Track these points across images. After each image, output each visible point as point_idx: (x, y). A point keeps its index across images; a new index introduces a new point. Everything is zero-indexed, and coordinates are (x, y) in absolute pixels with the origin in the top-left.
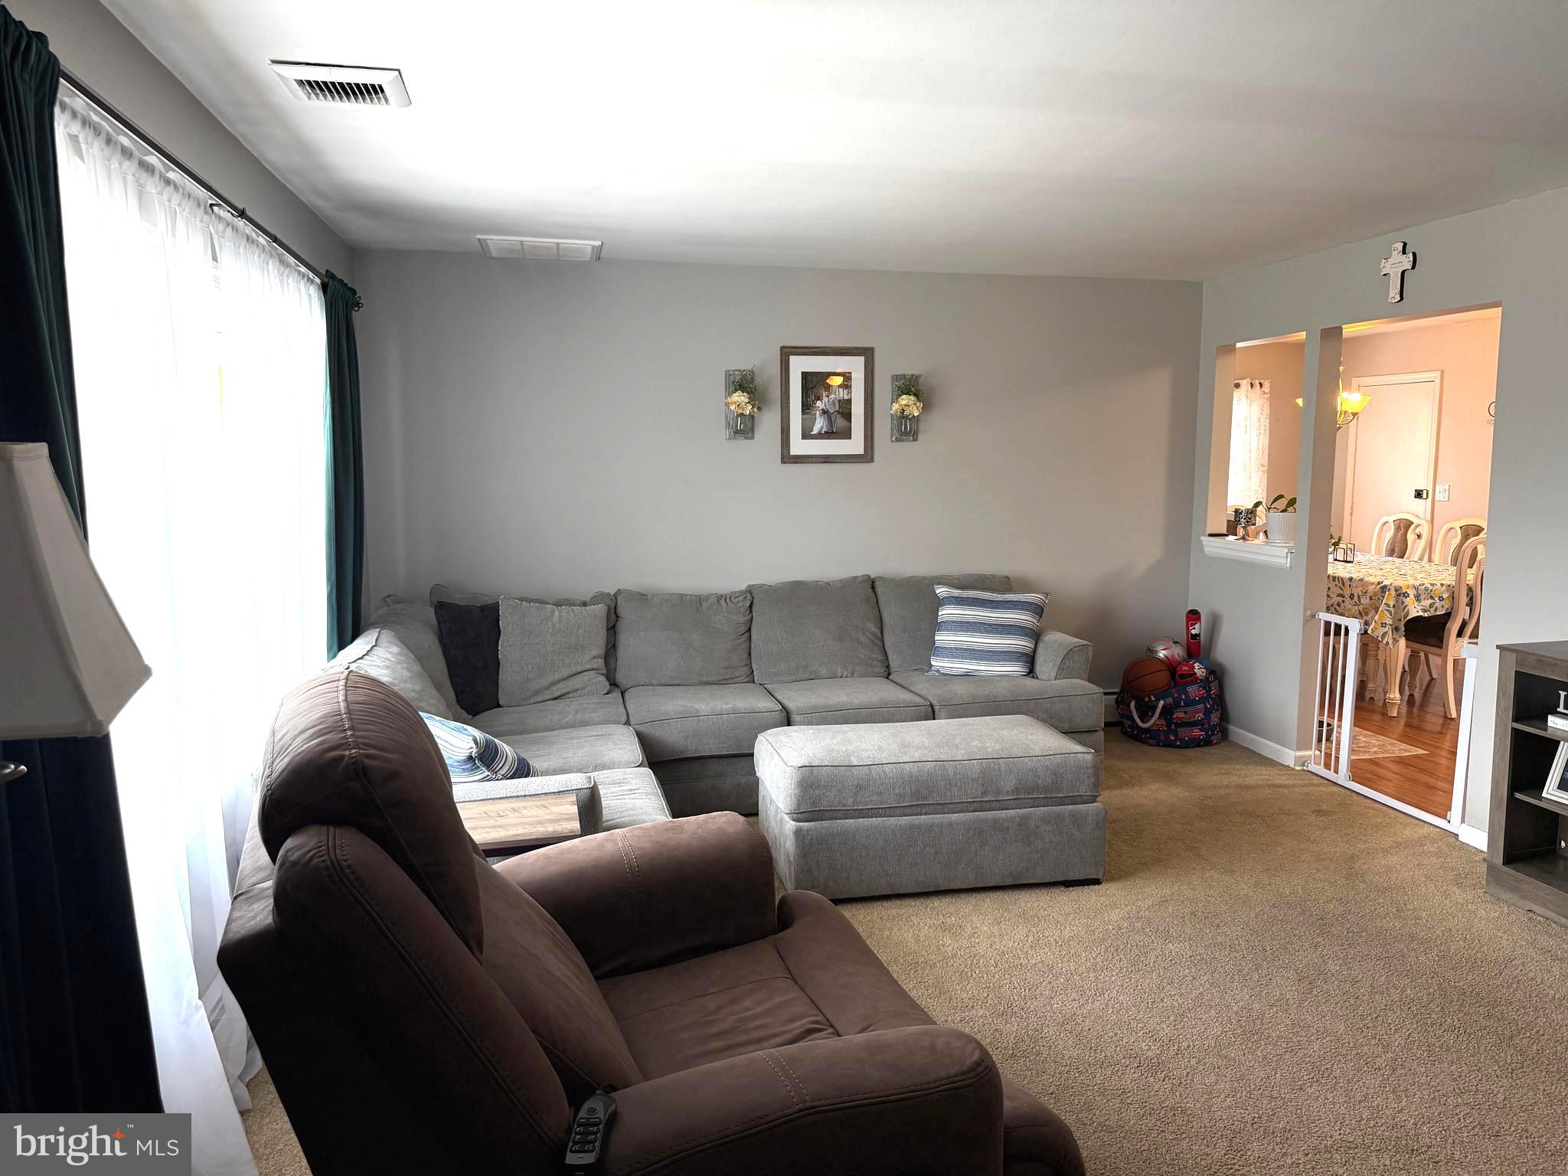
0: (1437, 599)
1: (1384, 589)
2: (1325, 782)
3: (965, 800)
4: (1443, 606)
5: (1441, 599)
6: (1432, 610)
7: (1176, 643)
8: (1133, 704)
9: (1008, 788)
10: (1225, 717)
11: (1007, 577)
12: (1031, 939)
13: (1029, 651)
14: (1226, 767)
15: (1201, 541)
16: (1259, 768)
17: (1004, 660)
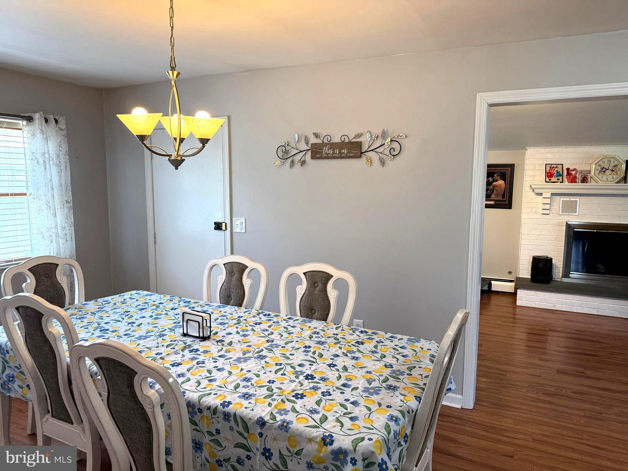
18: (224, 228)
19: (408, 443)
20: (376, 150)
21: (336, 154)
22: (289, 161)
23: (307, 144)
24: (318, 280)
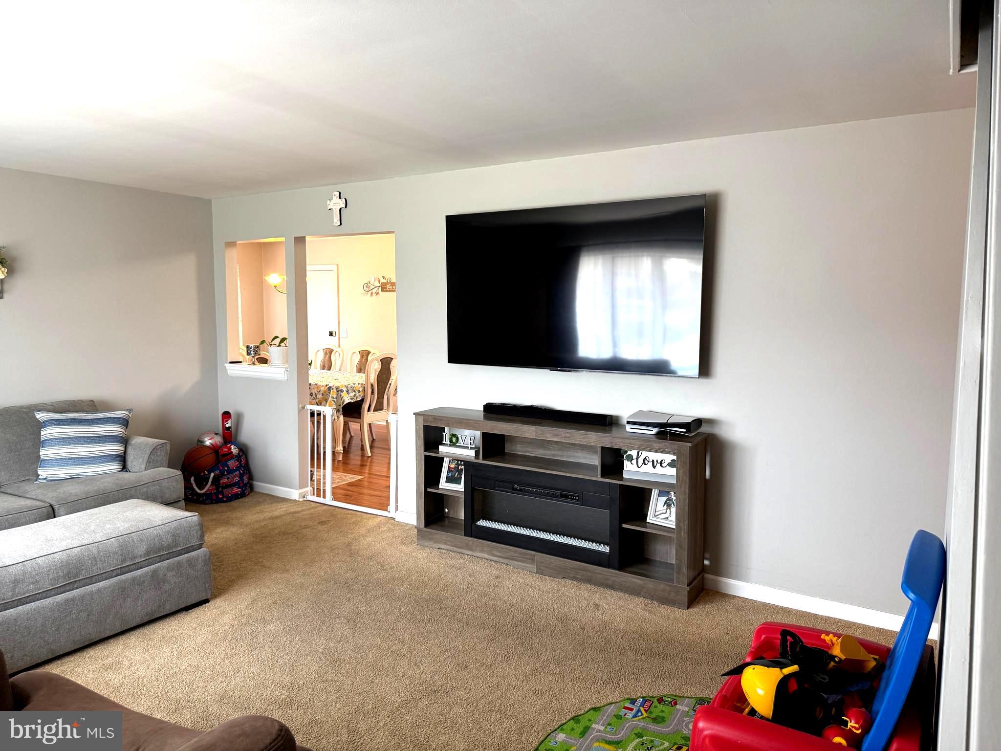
0: (357, 392)
1: (330, 388)
2: (319, 504)
3: (109, 570)
4: (360, 396)
5: (359, 391)
6: (355, 398)
7: (216, 434)
8: (192, 479)
9: (141, 553)
10: (251, 478)
11: (92, 401)
12: (175, 653)
13: (120, 453)
14: (259, 508)
15: (225, 367)
16: (279, 504)
17: (103, 462)
18: (334, 335)
19: (362, 394)
21: (393, 289)
22: (370, 292)
23: (379, 283)
24: (364, 354)
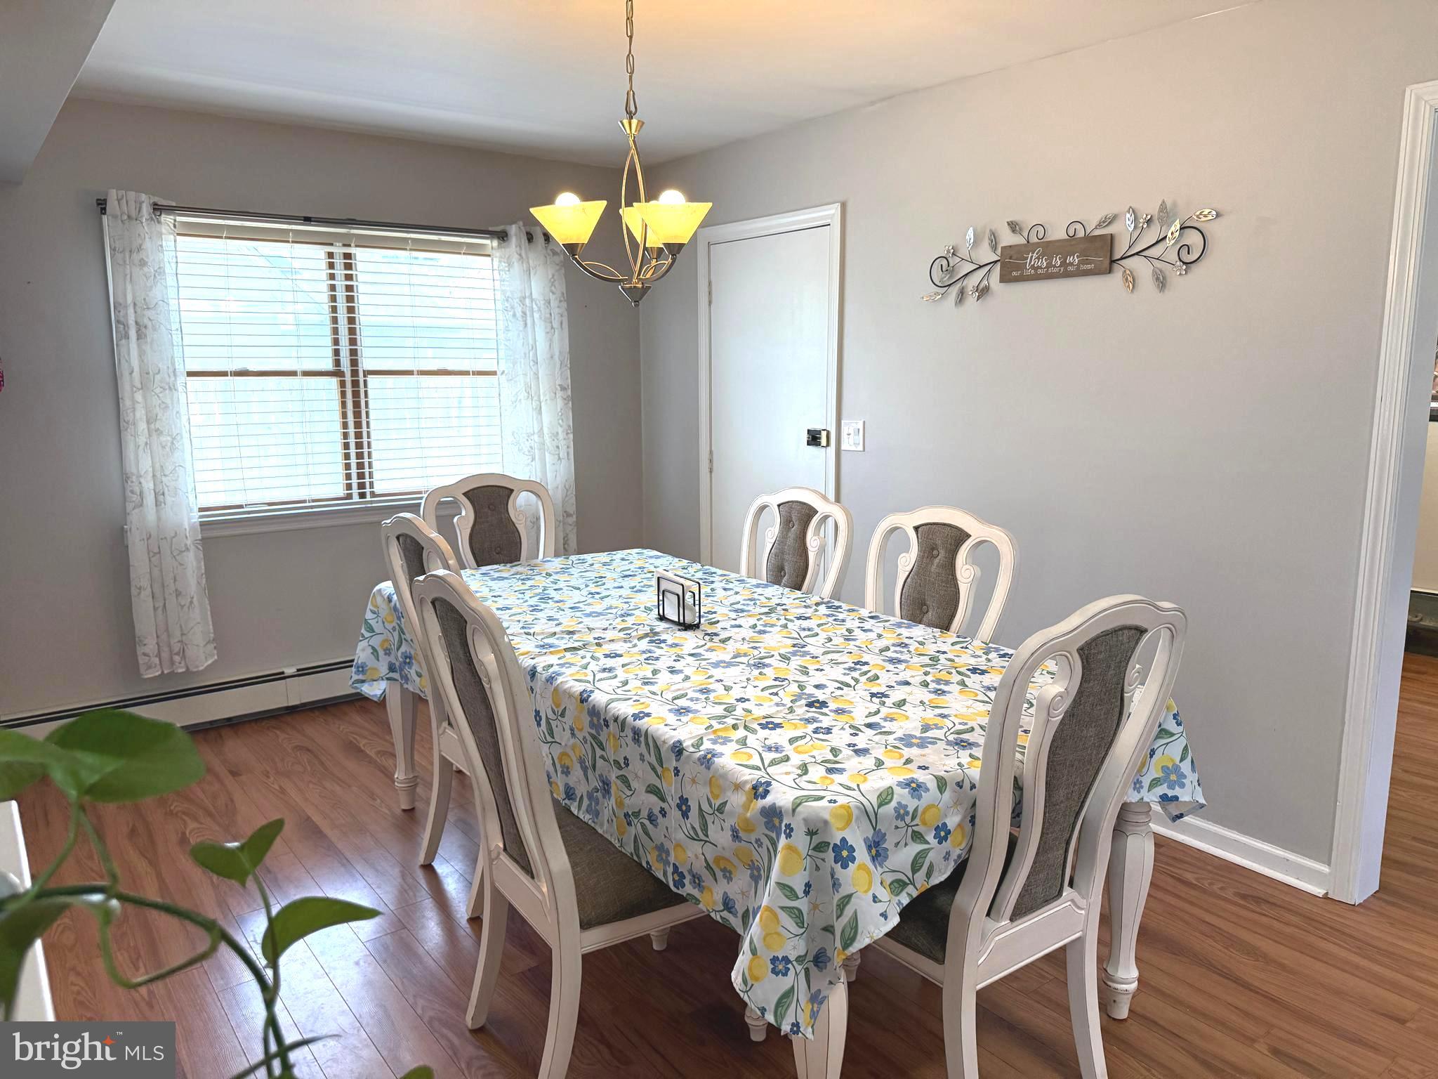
18: (824, 442)
19: (955, 847)
20: (1145, 253)
21: (1055, 266)
22: (954, 290)
23: (994, 248)
24: (939, 542)
